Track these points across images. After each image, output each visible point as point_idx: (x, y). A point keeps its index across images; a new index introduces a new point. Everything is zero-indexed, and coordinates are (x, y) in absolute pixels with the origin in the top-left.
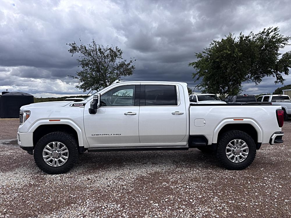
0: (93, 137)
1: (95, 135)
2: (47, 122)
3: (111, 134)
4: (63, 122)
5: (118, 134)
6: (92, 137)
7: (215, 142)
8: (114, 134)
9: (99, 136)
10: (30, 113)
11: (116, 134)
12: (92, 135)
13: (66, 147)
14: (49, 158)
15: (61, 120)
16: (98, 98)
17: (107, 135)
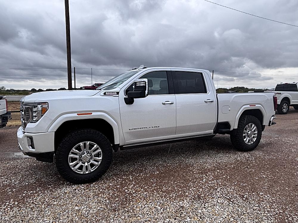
0: (131, 132)
1: (132, 129)
2: (74, 116)
3: (150, 127)
4: (95, 115)
5: (156, 127)
6: (129, 132)
7: (236, 127)
8: (152, 127)
9: (137, 130)
10: (48, 105)
11: (155, 127)
12: (129, 130)
13: (98, 146)
14: (77, 164)
15: (93, 114)
16: (146, 84)
17: (145, 128)
